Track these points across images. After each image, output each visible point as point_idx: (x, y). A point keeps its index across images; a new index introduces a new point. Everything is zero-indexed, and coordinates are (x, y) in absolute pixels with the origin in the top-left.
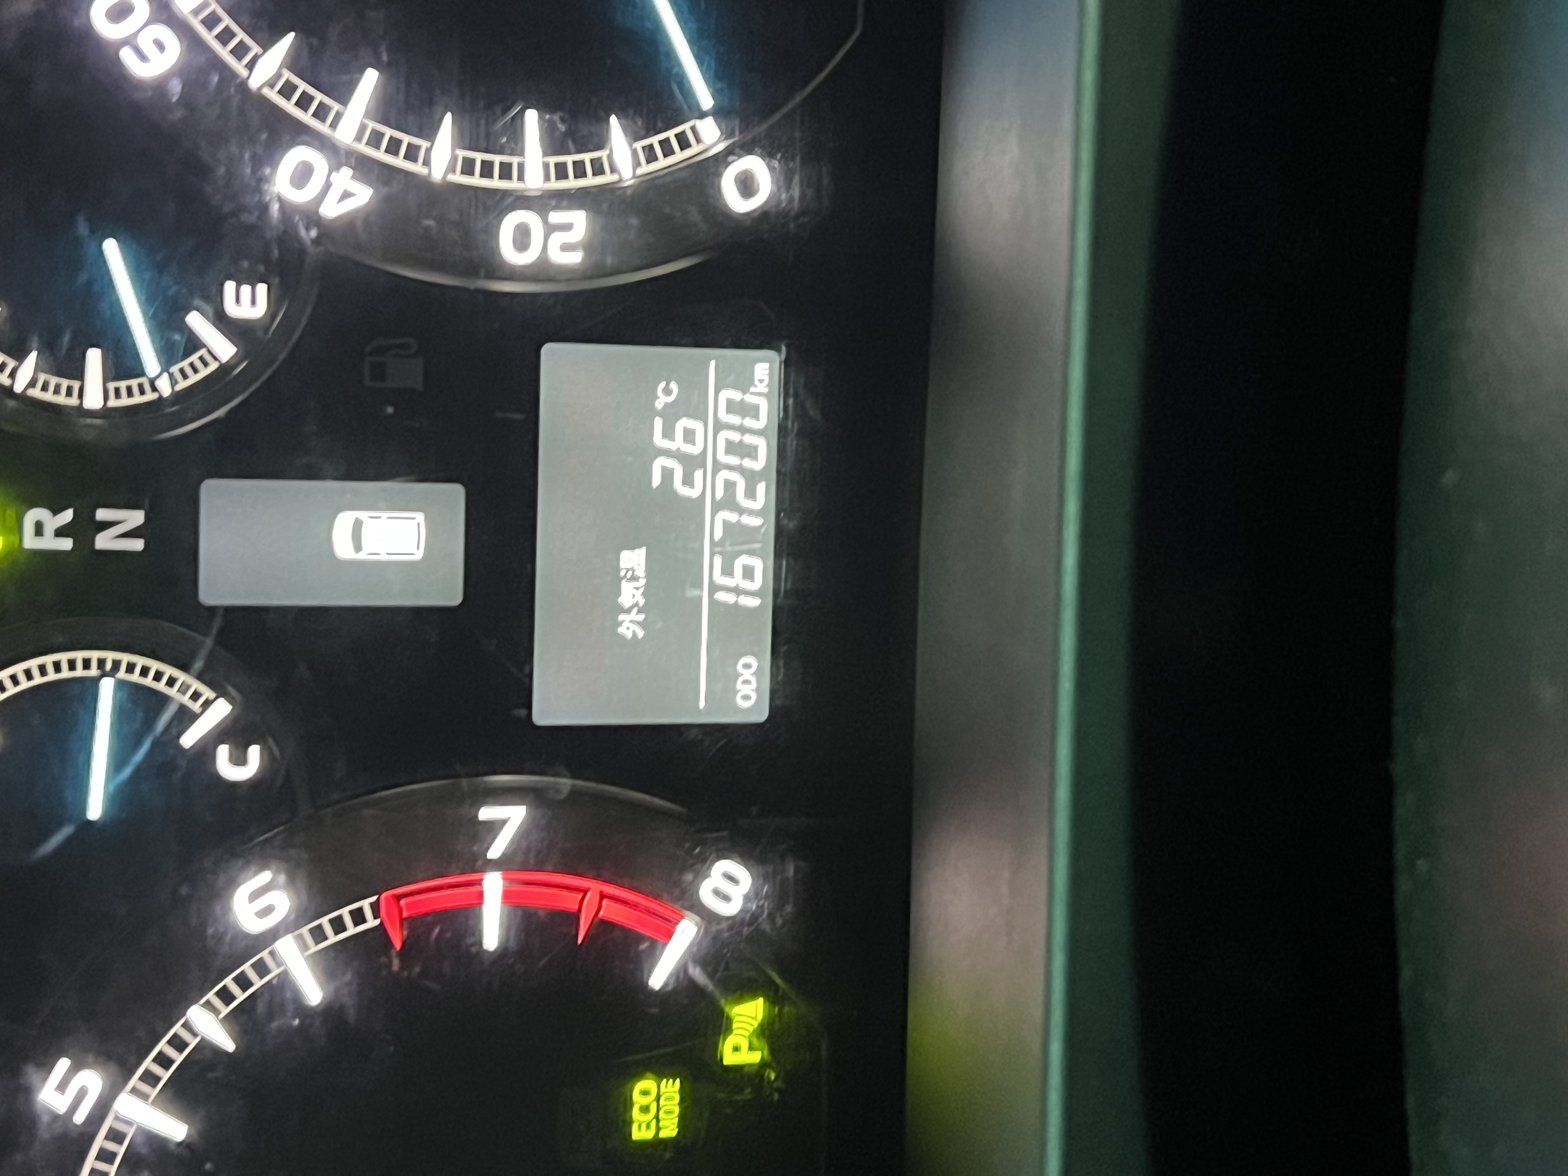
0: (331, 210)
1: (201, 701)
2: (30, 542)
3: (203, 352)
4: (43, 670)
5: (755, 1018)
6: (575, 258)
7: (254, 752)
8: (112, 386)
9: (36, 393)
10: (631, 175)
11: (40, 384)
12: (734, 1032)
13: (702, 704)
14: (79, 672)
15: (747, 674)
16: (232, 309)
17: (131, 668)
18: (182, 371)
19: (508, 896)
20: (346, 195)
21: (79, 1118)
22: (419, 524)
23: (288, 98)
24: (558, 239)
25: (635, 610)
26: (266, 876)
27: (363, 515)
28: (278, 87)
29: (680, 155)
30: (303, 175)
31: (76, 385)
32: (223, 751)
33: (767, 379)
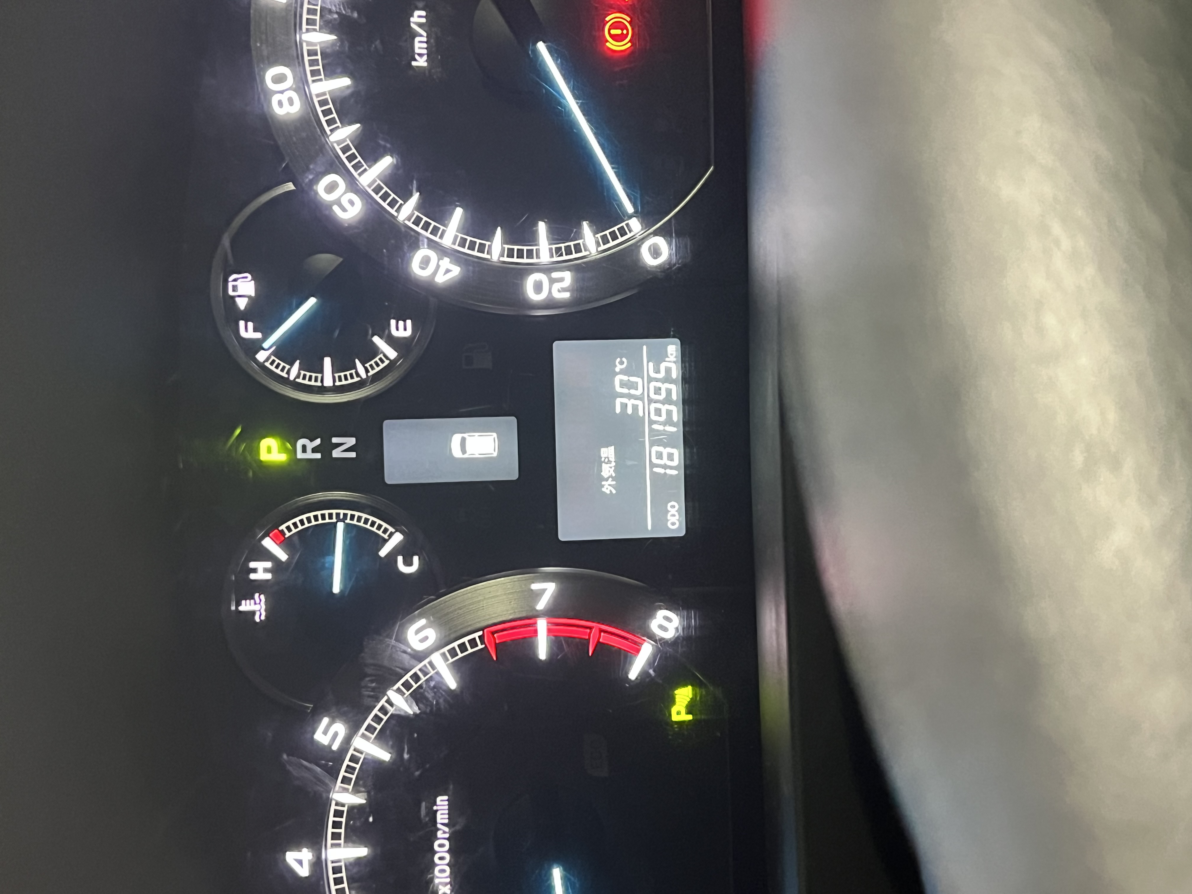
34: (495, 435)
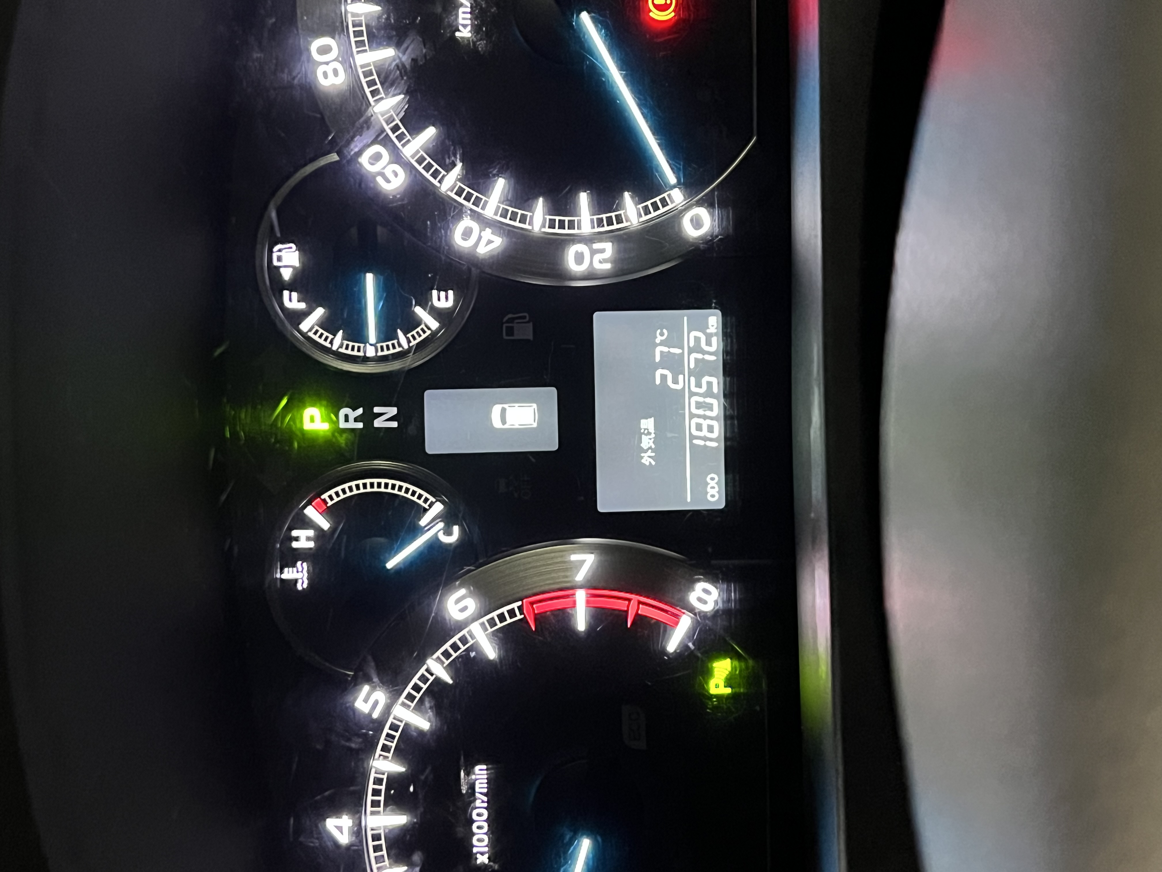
34: (535, 406)
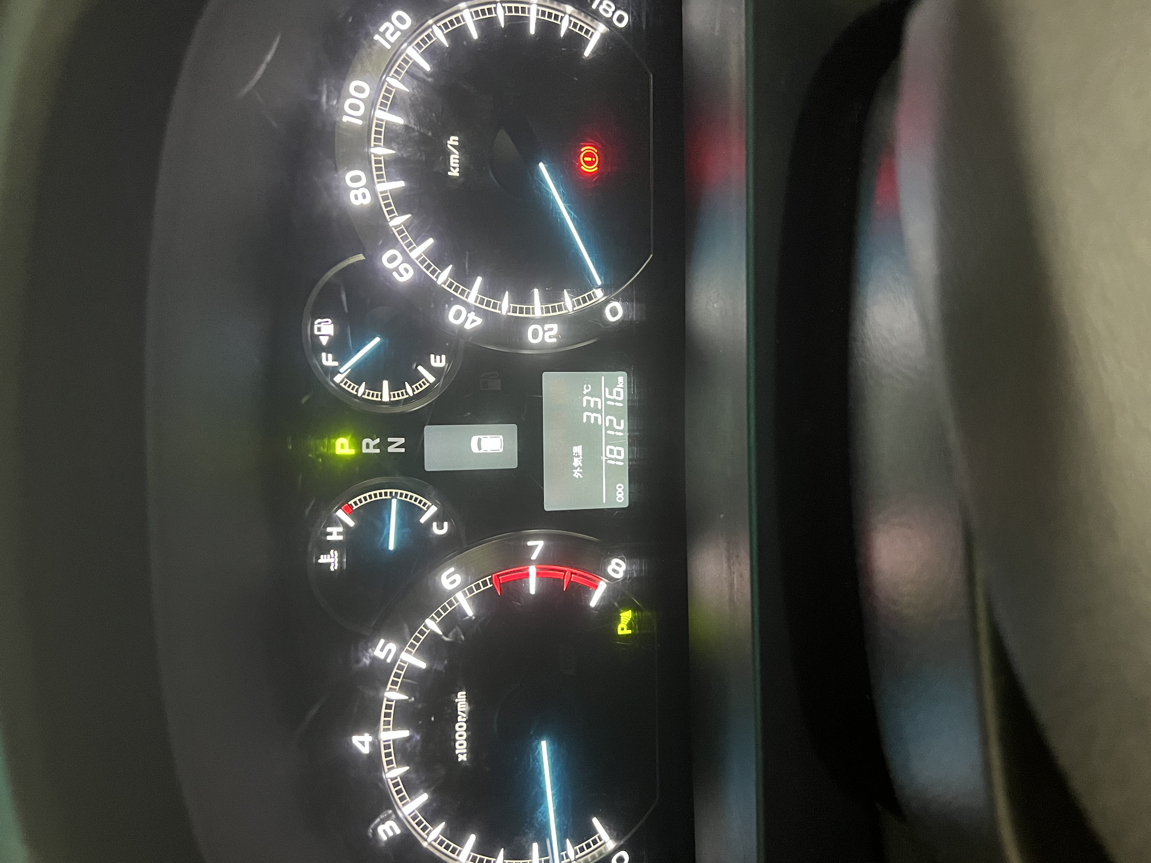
0: (468, 326)
1: (427, 506)
2: (365, 450)
3: (424, 380)
4: (370, 496)
5: (629, 617)
6: (554, 340)
7: (446, 524)
8: (392, 393)
9: (365, 397)
10: (572, 310)
11: (366, 394)
12: (622, 623)
13: (604, 502)
14: (384, 497)
15: (620, 490)
16: (433, 364)
17: (401, 495)
18: (416, 387)
19: (538, 574)
20: (474, 321)
21: (389, 660)
22: (501, 439)
23: (451, 288)
24: (547, 334)
25: (579, 468)
26: (452, 569)
27: (481, 437)
28: (447, 284)
29: (589, 303)
30: (458, 315)
31: (380, 393)
32: (435, 524)
33: (622, 382)
34: (501, 437)
